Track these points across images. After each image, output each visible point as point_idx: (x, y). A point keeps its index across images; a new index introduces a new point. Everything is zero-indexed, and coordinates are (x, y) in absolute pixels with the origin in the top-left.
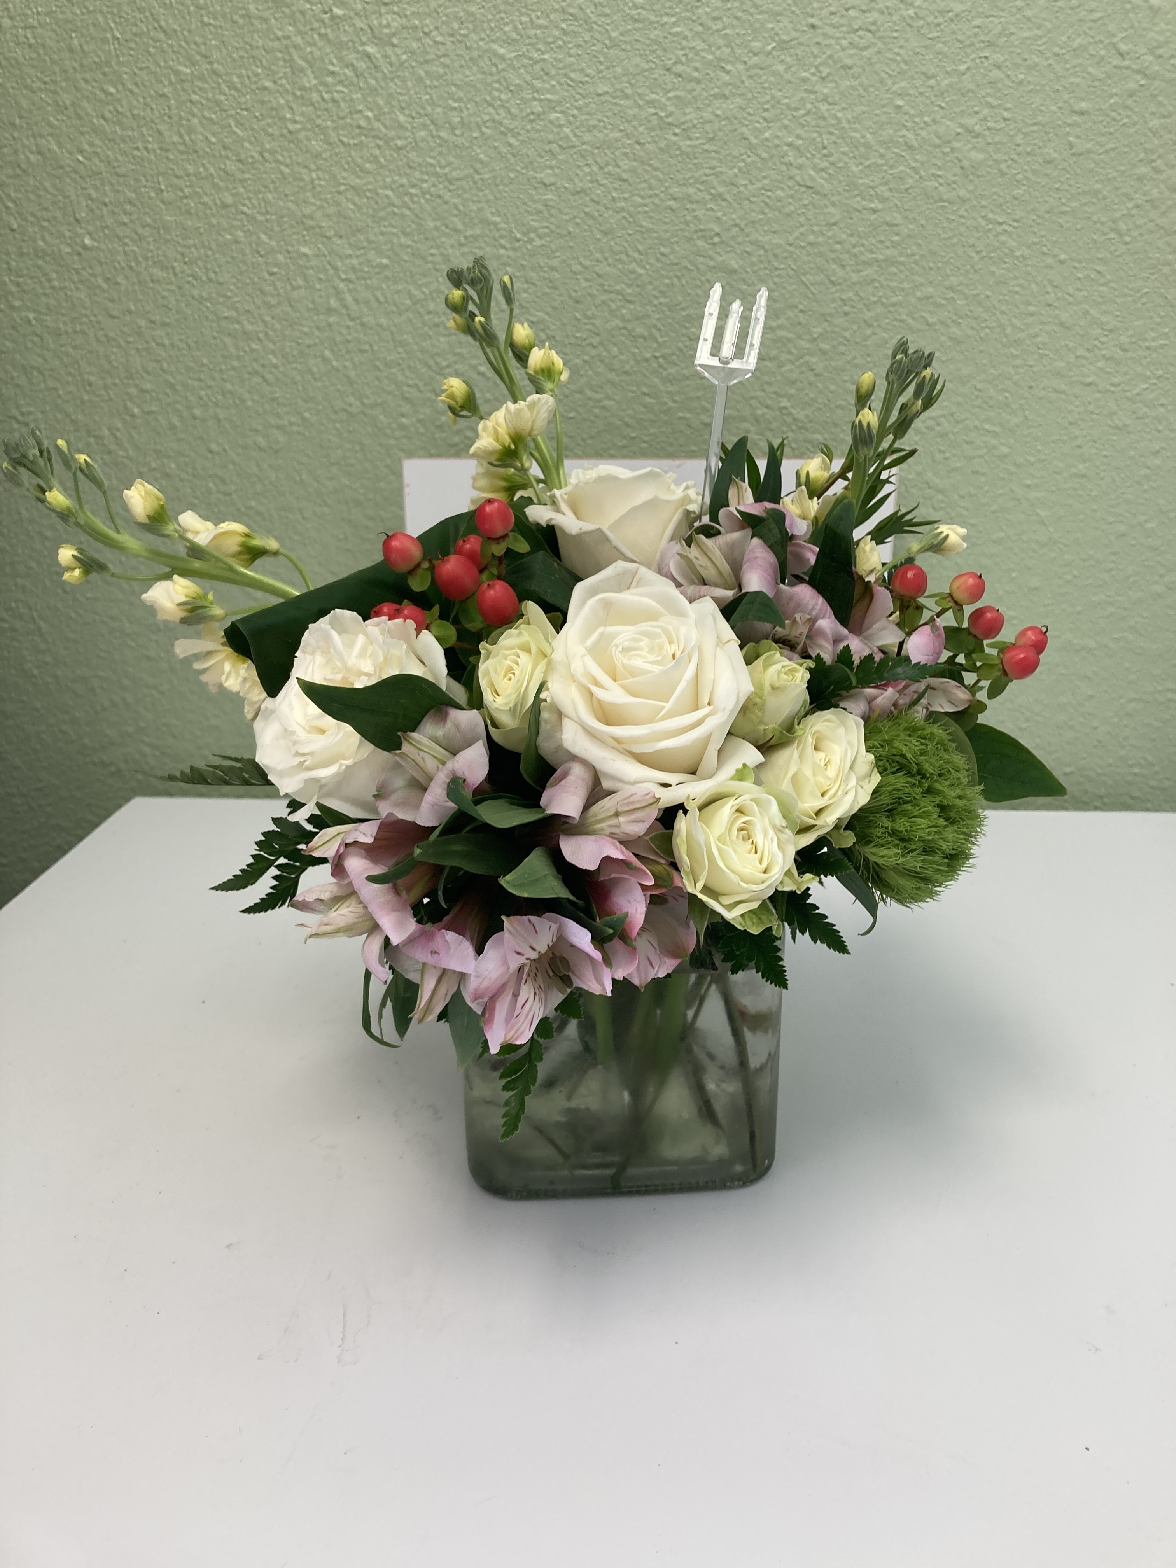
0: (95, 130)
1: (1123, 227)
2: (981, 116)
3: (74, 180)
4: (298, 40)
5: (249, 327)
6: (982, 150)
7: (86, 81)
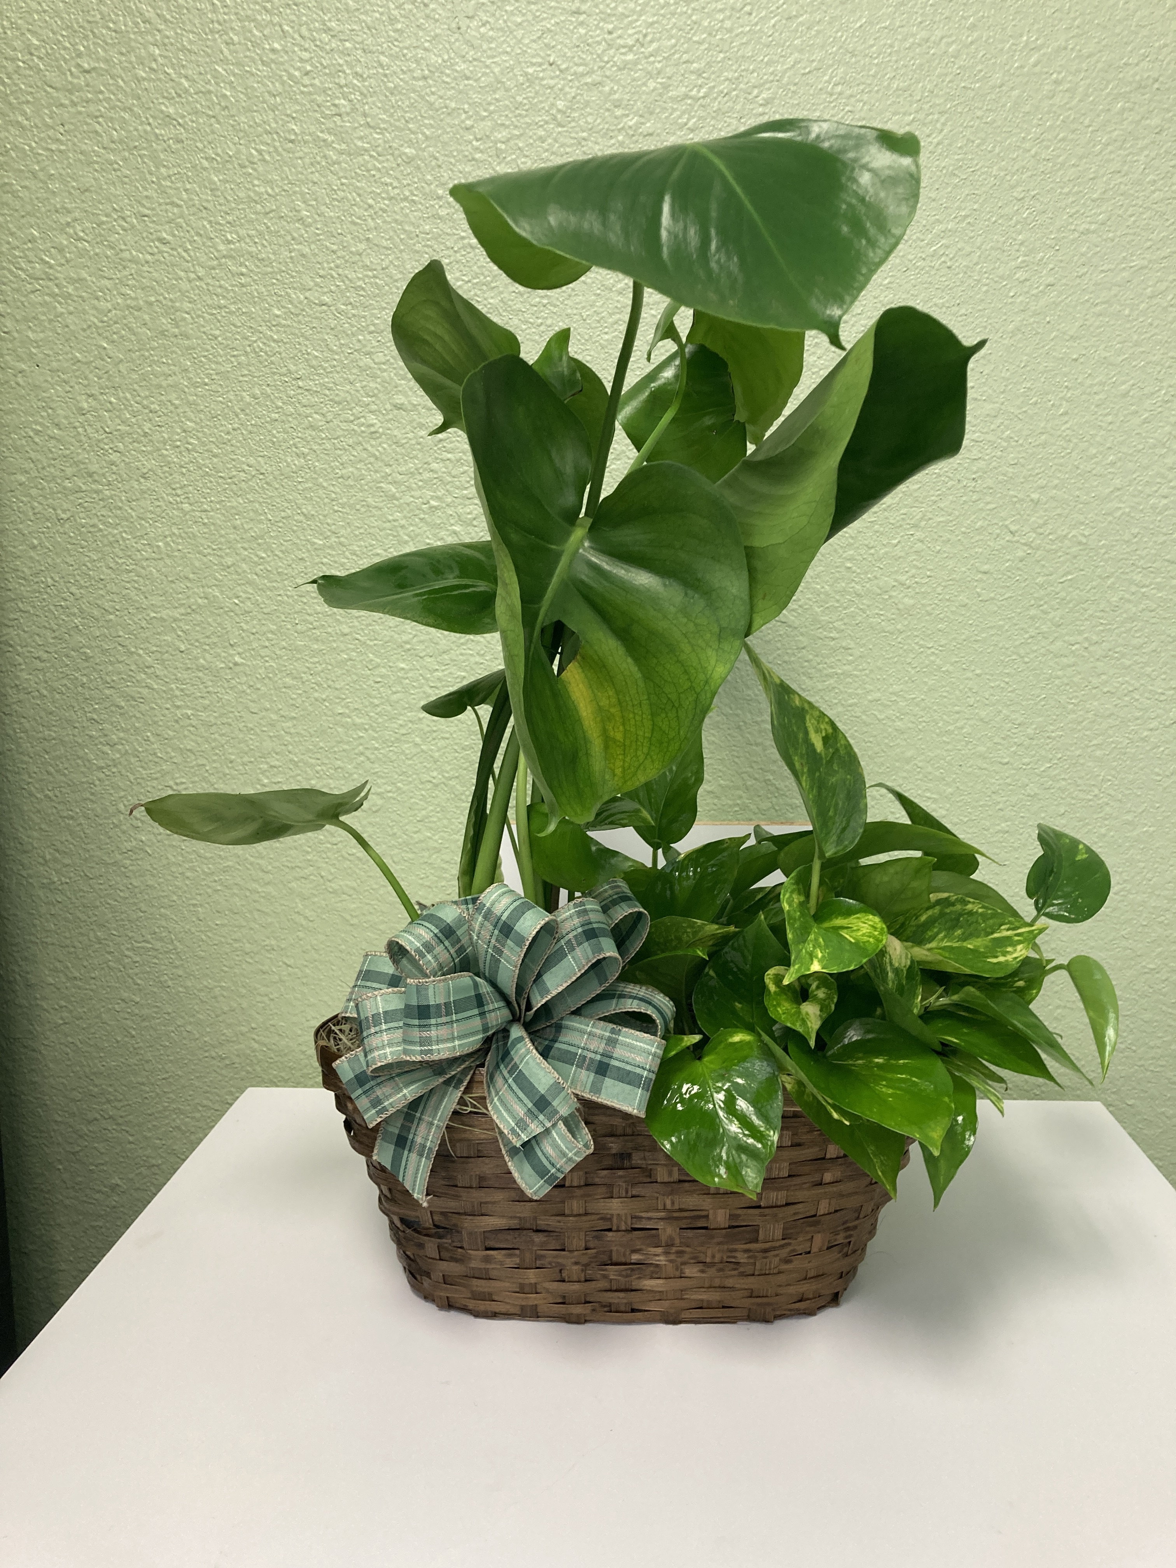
0: (250, 583)
1: (1022, 652)
2: (909, 574)
3: (231, 617)
4: (403, 522)
5: (358, 721)
6: (912, 597)
7: (245, 549)
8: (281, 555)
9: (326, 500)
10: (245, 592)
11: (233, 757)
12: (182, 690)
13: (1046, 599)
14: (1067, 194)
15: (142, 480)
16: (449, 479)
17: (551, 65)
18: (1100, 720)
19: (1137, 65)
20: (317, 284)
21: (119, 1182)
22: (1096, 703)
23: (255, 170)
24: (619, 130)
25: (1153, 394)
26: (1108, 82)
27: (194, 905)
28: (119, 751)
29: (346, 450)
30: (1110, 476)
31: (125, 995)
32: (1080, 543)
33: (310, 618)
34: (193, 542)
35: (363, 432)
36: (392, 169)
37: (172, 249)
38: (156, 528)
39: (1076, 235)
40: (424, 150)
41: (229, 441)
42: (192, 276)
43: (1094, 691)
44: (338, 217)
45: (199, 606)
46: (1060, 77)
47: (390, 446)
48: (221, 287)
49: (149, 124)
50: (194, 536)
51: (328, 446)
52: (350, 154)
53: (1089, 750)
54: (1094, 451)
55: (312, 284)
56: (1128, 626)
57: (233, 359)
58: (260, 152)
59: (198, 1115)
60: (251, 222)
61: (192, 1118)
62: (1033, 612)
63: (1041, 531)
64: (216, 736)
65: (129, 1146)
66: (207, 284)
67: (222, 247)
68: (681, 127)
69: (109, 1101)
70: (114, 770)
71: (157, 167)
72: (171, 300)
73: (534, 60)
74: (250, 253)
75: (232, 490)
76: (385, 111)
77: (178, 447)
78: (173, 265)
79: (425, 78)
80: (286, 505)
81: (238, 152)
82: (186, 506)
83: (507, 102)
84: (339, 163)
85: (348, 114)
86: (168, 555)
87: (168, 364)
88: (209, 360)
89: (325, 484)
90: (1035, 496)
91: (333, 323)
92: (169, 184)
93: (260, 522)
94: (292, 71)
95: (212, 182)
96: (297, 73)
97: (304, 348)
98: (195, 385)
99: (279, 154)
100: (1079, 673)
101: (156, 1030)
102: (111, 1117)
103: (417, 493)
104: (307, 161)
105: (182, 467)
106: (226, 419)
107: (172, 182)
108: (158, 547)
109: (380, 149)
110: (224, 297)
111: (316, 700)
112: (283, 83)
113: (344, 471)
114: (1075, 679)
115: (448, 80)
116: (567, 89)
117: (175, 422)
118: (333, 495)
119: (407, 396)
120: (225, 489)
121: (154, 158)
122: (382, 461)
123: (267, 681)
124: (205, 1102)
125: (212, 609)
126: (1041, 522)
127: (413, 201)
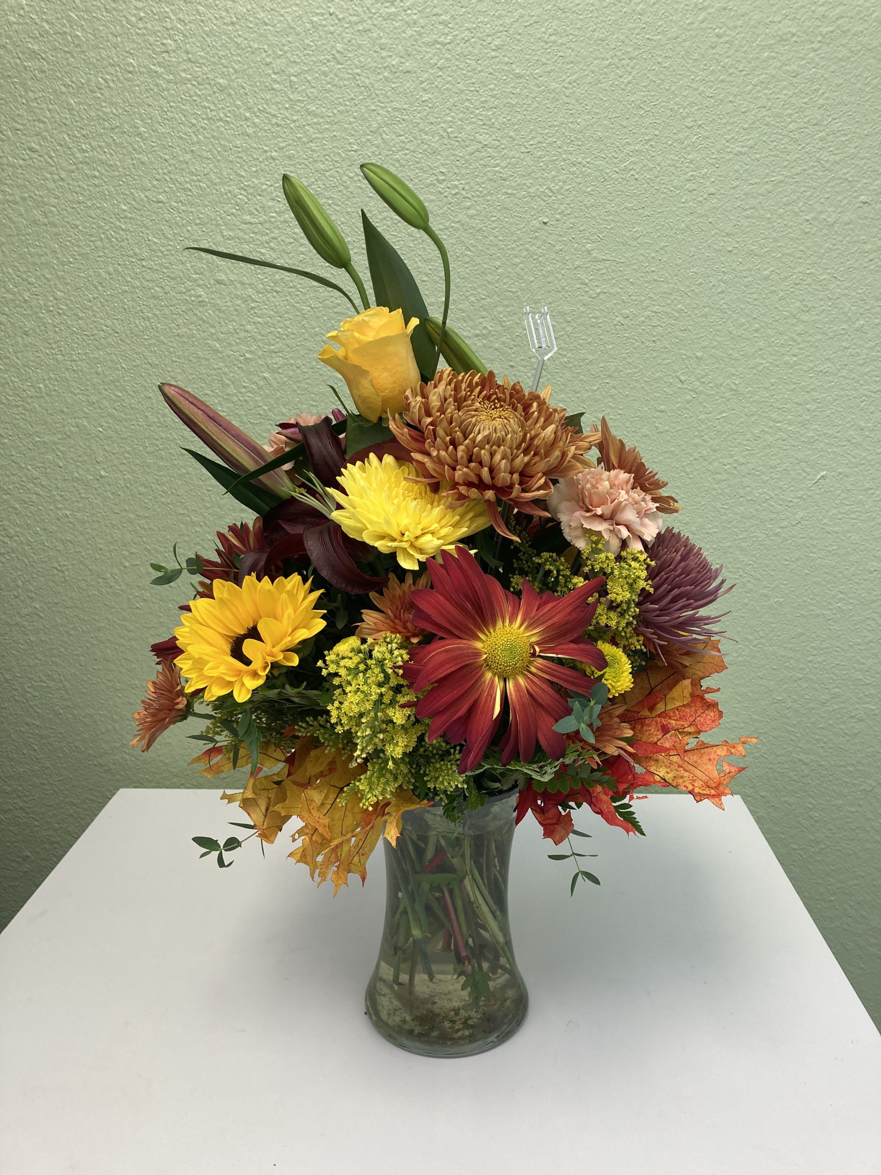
8: (133, 394)
9: (167, 353)
10: (108, 423)
11: (102, 546)
12: (62, 496)
13: (706, 431)
14: (724, 124)
15: (25, 337)
16: (260, 337)
17: (331, 15)
18: (745, 520)
19: (780, 22)
20: (154, 186)
21: (29, 854)
22: (742, 508)
23: (102, 94)
24: (385, 68)
25: (786, 278)
26: (758, 35)
27: (77, 655)
28: (15, 541)
29: (180, 314)
30: (755, 339)
31: (28, 720)
32: (732, 390)
33: (158, 442)
34: (66, 384)
35: (193, 301)
36: (210, 95)
37: (40, 156)
38: (37, 373)
39: (731, 156)
40: (233, 81)
41: (91, 307)
42: (56, 177)
43: (741, 499)
44: (169, 133)
45: (72, 432)
46: (721, 31)
47: (214, 312)
48: (79, 186)
49: (19, 58)
50: (67, 380)
51: (167, 311)
52: (176, 83)
53: (737, 542)
54: (744, 321)
55: (150, 185)
56: (767, 451)
57: (91, 244)
58: (105, 80)
59: (85, 806)
60: (100, 135)
61: (82, 808)
62: (697, 441)
63: (704, 380)
64: (89, 530)
65: (35, 829)
66: (68, 184)
67: (78, 155)
68: (432, 66)
69: (19, 797)
70: (13, 555)
71: (26, 92)
72: (41, 196)
73: (318, 11)
74: (100, 160)
75: (95, 345)
76: (203, 50)
77: (51, 311)
78: (41, 169)
79: (233, 23)
80: (135, 356)
81: (89, 80)
82: (60, 357)
83: (298, 44)
84: (168, 90)
85: (174, 51)
86: (47, 394)
87: (40, 246)
88: (73, 244)
89: (165, 341)
90: (699, 354)
91: (168, 217)
92: (36, 105)
93: (117, 369)
94: (129, 17)
95: (69, 104)
96: (133, 19)
97: (145, 236)
98: (63, 264)
99: (122, 83)
100: (730, 486)
101: (52, 746)
102: (21, 808)
103: (235, 348)
104: (143, 88)
105: (55, 326)
106: (87, 290)
107: (38, 103)
108: (39, 388)
109: (199, 79)
110: (81, 194)
111: (162, 503)
112: (122, 26)
113: (179, 331)
114: (727, 491)
115: (251, 25)
116: (344, 35)
117: (48, 291)
118: (172, 349)
119: (226, 274)
120: (89, 344)
121: (23, 84)
122: (208, 323)
123: (125, 489)
124: (91, 797)
125: (82, 435)
126: (703, 373)
127: (227, 121)
